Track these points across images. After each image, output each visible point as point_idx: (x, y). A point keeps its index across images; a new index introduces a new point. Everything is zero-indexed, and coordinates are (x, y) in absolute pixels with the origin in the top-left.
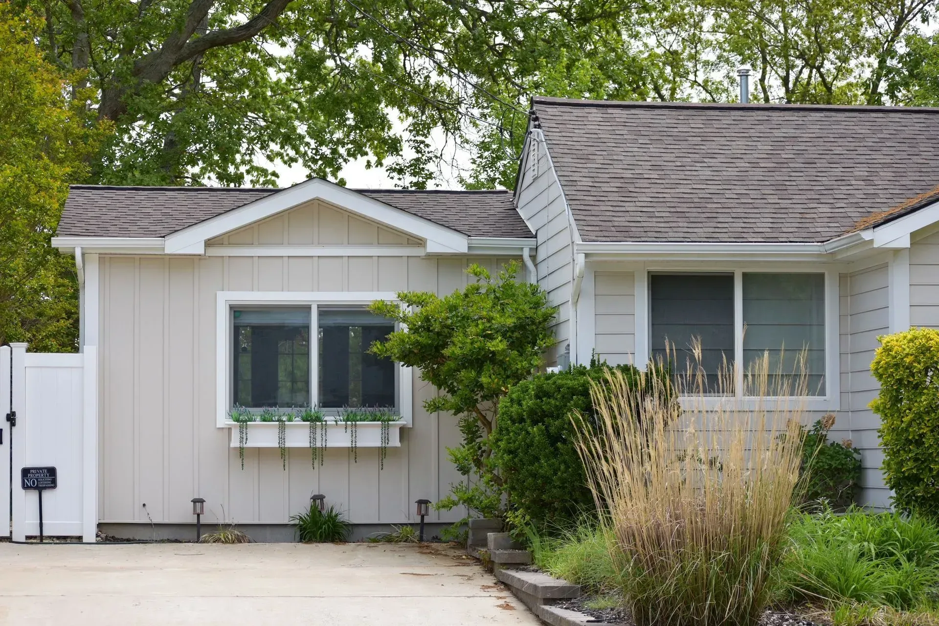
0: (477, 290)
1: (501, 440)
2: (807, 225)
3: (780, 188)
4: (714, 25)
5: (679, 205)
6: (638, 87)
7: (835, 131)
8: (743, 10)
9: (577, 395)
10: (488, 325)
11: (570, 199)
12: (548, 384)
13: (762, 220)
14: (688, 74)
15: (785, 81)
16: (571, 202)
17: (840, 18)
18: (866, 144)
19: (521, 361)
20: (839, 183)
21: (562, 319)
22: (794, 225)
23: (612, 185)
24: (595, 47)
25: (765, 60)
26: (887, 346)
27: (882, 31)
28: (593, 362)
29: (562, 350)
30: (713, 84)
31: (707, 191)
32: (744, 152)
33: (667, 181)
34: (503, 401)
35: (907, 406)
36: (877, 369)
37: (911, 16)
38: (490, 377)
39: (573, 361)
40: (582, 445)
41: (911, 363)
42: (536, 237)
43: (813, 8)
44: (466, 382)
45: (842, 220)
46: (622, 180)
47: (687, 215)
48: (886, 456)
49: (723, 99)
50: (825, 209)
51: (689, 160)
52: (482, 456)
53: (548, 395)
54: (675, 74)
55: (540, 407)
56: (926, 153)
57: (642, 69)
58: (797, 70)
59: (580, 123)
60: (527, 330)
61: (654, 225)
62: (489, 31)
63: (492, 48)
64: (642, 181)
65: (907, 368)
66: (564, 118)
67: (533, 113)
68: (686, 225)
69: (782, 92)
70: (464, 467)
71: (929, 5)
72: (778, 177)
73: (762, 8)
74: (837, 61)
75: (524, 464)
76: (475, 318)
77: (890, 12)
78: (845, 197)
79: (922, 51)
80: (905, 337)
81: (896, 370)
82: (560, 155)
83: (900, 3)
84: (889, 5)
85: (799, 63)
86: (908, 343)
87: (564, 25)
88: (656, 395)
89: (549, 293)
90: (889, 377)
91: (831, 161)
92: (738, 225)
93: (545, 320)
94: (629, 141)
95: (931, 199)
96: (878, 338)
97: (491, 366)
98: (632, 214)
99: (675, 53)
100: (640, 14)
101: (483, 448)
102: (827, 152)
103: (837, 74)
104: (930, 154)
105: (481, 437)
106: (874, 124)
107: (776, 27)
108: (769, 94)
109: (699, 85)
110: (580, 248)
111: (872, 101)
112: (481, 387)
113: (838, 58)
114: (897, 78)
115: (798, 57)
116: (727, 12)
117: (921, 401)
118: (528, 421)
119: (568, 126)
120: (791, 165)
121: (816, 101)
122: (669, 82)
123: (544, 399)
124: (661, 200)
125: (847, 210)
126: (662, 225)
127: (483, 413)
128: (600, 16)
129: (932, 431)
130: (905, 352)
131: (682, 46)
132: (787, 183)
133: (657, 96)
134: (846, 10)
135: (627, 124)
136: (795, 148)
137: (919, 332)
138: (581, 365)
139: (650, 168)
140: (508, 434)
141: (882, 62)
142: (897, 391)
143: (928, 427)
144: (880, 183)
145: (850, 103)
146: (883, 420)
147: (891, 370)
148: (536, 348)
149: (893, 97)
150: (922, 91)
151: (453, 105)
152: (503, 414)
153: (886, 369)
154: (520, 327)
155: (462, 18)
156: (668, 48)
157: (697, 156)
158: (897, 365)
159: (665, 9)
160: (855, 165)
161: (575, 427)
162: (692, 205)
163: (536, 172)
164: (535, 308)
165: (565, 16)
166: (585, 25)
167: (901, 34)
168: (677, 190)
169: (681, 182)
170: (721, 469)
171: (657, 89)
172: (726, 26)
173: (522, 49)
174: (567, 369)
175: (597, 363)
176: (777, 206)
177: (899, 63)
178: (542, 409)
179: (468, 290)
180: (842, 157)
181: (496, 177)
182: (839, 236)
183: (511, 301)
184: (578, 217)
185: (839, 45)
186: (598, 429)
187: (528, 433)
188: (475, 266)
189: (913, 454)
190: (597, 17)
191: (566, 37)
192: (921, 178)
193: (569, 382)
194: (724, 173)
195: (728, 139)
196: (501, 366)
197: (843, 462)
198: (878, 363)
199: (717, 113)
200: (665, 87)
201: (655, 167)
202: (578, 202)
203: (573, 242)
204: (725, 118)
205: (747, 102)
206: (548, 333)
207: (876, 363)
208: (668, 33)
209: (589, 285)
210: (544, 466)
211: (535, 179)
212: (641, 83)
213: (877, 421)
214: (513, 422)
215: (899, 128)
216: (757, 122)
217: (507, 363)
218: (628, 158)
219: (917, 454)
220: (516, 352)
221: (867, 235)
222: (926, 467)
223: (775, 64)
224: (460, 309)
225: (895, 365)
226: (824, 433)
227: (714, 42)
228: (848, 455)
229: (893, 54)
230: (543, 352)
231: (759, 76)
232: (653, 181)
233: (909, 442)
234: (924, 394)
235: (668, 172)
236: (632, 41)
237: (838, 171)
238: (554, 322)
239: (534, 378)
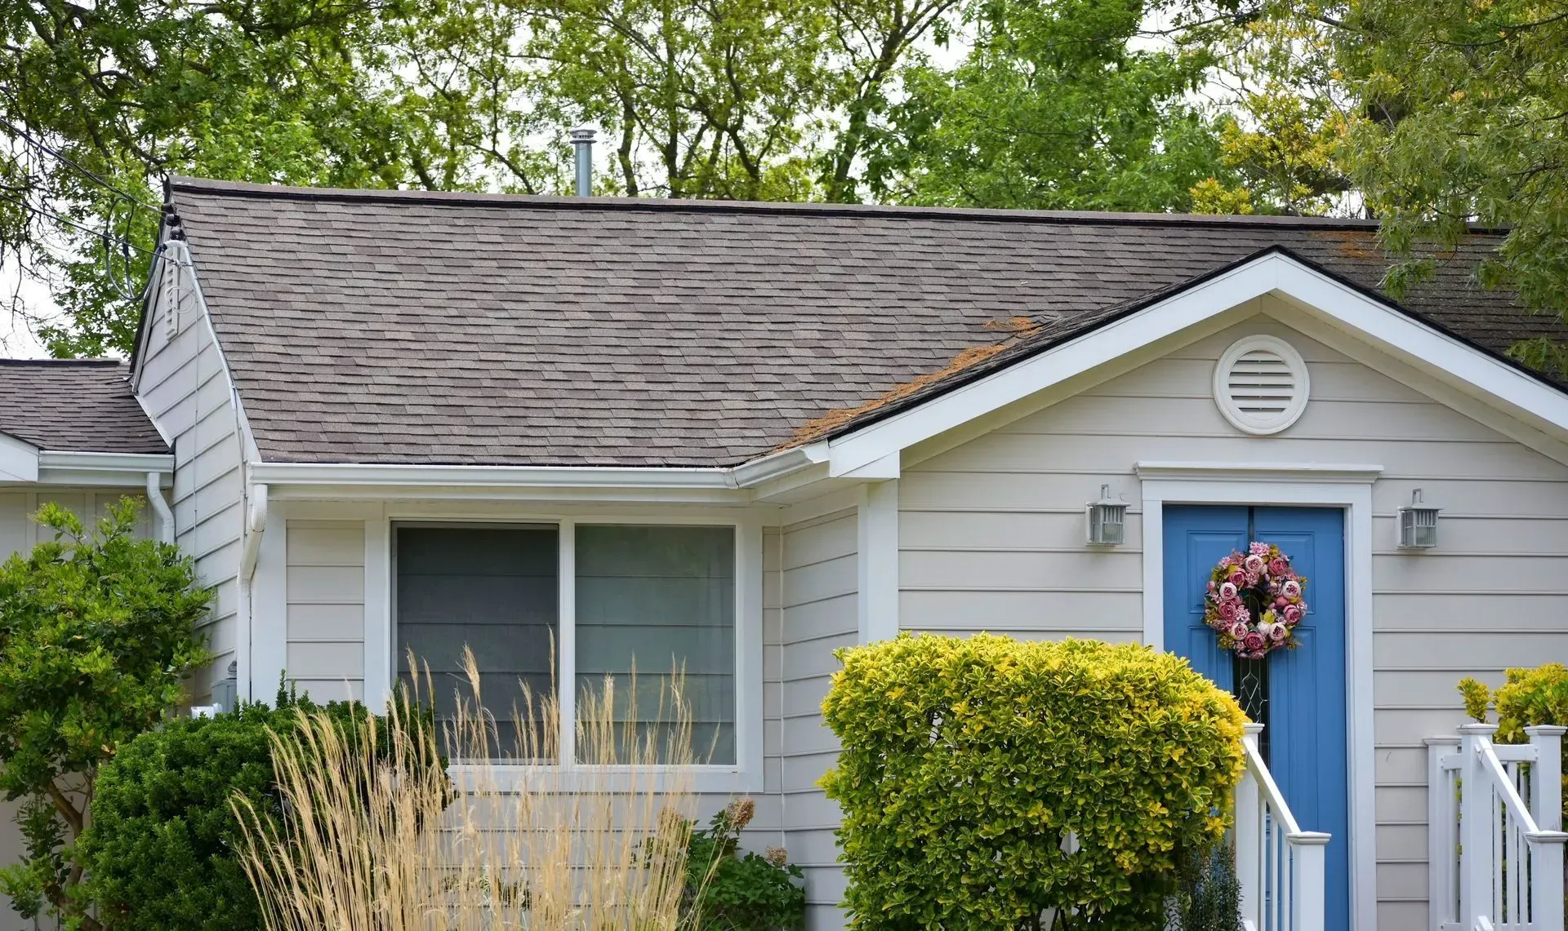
0: (56, 554)
1: (101, 849)
2: (702, 434)
3: (651, 361)
4: (531, 42)
5: (453, 392)
6: (383, 162)
7: (759, 252)
8: (587, 13)
9: (251, 760)
10: (77, 623)
11: (239, 379)
12: (193, 739)
13: (616, 423)
14: (479, 137)
15: (669, 153)
16: (241, 385)
17: (777, 33)
18: (818, 278)
19: (142, 695)
20: (765, 352)
21: (222, 613)
22: (675, 432)
23: (323, 351)
24: (299, 82)
25: (629, 114)
26: (854, 668)
27: (857, 58)
28: (282, 697)
29: (222, 674)
30: (528, 157)
31: (508, 366)
32: (580, 290)
33: (430, 346)
34: (105, 772)
35: (893, 785)
36: (833, 713)
37: (914, 31)
38: (80, 725)
39: (242, 695)
40: (255, 858)
41: (900, 701)
42: (173, 451)
43: (725, 13)
44: (32, 735)
45: (769, 423)
46: (342, 343)
47: (469, 412)
48: (852, 881)
49: (547, 188)
50: (738, 402)
51: (473, 305)
52: (63, 880)
53: (193, 761)
54: (456, 138)
55: (178, 784)
56: (934, 297)
57: (390, 128)
58: (691, 133)
59: (261, 230)
60: (153, 633)
61: (404, 430)
62: (90, 47)
63: (95, 80)
64: (380, 344)
65: (893, 711)
66: (230, 220)
67: (170, 209)
68: (465, 430)
69: (662, 176)
70: (27, 903)
71: (951, 10)
72: (646, 340)
73: (626, 12)
74: (770, 117)
75: (145, 897)
76: (52, 609)
77: (874, 24)
78: (775, 379)
79: (934, 99)
80: (888, 652)
81: (871, 714)
82: (222, 293)
83: (893, 6)
84: (872, 9)
85: (696, 119)
86: (895, 662)
87: (238, 37)
88: (400, 760)
89: (197, 561)
90: (857, 726)
91: (750, 309)
92: (568, 432)
93: (189, 614)
94: (358, 267)
95: (942, 385)
96: (836, 651)
97: (82, 705)
98: (361, 409)
99: (456, 95)
100: (387, 20)
101: (67, 865)
102: (744, 293)
103: (770, 142)
104: (942, 297)
105: (62, 842)
106: (834, 238)
107: (652, 50)
108: (636, 178)
109: (502, 159)
110: (258, 473)
111: (837, 195)
112: (62, 744)
113: (772, 111)
114: (886, 151)
115: (693, 109)
116: (556, 17)
117: (919, 776)
118: (154, 812)
119: (238, 236)
120: (672, 317)
121: (728, 193)
122: (443, 152)
123: (185, 769)
124: (419, 382)
125: (779, 404)
126: (419, 431)
127: (67, 796)
128: (308, 22)
129: (940, 833)
130: (888, 680)
131: (468, 84)
132: (664, 352)
133: (418, 179)
134: (788, 17)
135: (353, 234)
136: (679, 283)
137: (916, 642)
138: (258, 703)
139: (398, 319)
140: (114, 838)
141: (857, 118)
142: (874, 754)
143: (932, 824)
144: (844, 352)
145: (792, 198)
146: (845, 812)
147: (862, 715)
148: (171, 668)
149: (877, 187)
150: (933, 176)
151: (16, 190)
152: (104, 797)
153: (851, 713)
154: (141, 627)
155: (36, 19)
156: (441, 86)
157: (489, 297)
158: (872, 706)
159: (437, 10)
160: (796, 319)
161: (241, 823)
162: (479, 393)
163: (174, 326)
164: (170, 590)
165: (239, 20)
166: (279, 39)
167: (895, 67)
168: (450, 364)
169: (459, 347)
170: (526, 905)
171: (419, 167)
172: (556, 45)
173: (155, 84)
174: (231, 711)
175: (289, 698)
176: (644, 396)
177: (890, 121)
178: (181, 788)
179: (37, 554)
180: (770, 301)
181: (103, 332)
182: (763, 455)
183: (122, 577)
184: (256, 415)
185: (773, 86)
186: (287, 829)
187: (153, 835)
188: (52, 508)
189: (904, 878)
190: (303, 24)
191: (242, 61)
192: (925, 345)
193: (234, 735)
194: (543, 331)
195: (551, 264)
196: (102, 703)
197: (770, 892)
198: (836, 700)
199: (529, 214)
200: (436, 162)
201: (408, 319)
202: (255, 385)
203: (244, 463)
204: (544, 224)
205: (590, 193)
206: (196, 639)
207: (833, 700)
208: (442, 58)
209: (275, 548)
210: (184, 901)
211: (173, 338)
212: (387, 155)
213: (835, 814)
214: (125, 813)
215: (882, 248)
216: (608, 234)
217: (115, 698)
218: (354, 300)
219: (910, 878)
220: (132, 677)
221: (816, 454)
222: (928, 902)
223: (649, 120)
224: (22, 593)
225: (868, 704)
226: (733, 836)
227: (533, 77)
228: (778, 878)
229: (877, 106)
230: (185, 677)
231: (619, 144)
232: (403, 345)
233: (896, 854)
234: (925, 761)
235: (432, 328)
236: (372, 71)
237: (762, 330)
238: (207, 619)
239: (166, 728)
